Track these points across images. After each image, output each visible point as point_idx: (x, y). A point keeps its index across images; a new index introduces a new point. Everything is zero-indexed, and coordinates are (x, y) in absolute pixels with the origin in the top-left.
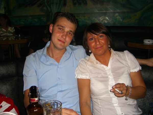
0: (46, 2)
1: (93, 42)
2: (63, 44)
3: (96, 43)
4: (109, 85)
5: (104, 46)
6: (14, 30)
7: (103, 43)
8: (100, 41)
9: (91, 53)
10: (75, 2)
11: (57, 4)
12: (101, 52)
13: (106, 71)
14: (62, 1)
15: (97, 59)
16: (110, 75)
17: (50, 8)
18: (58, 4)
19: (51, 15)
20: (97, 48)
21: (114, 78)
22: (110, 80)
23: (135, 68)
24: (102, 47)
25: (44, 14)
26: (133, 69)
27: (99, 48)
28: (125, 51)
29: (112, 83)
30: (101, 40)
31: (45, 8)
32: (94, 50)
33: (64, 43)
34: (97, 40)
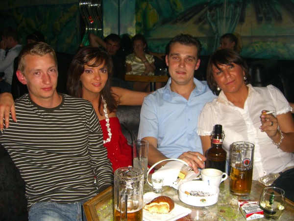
0: (209, 16)
1: (222, 76)
2: (183, 76)
3: (225, 77)
4: (248, 134)
5: (238, 80)
6: (154, 60)
7: (234, 76)
8: (231, 73)
9: (220, 91)
10: (260, 16)
11: (227, 19)
12: (234, 88)
13: (242, 115)
14: (237, 15)
15: (229, 99)
16: (247, 120)
17: (216, 26)
18: (230, 20)
19: (216, 37)
20: (228, 84)
21: (254, 124)
22: (249, 127)
23: (283, 108)
24: (234, 81)
25: (204, 36)
26: (280, 110)
27: (230, 82)
28: (267, 86)
29: (252, 131)
30: (232, 71)
31: (207, 26)
32: (224, 86)
33: (184, 73)
34: (226, 72)
